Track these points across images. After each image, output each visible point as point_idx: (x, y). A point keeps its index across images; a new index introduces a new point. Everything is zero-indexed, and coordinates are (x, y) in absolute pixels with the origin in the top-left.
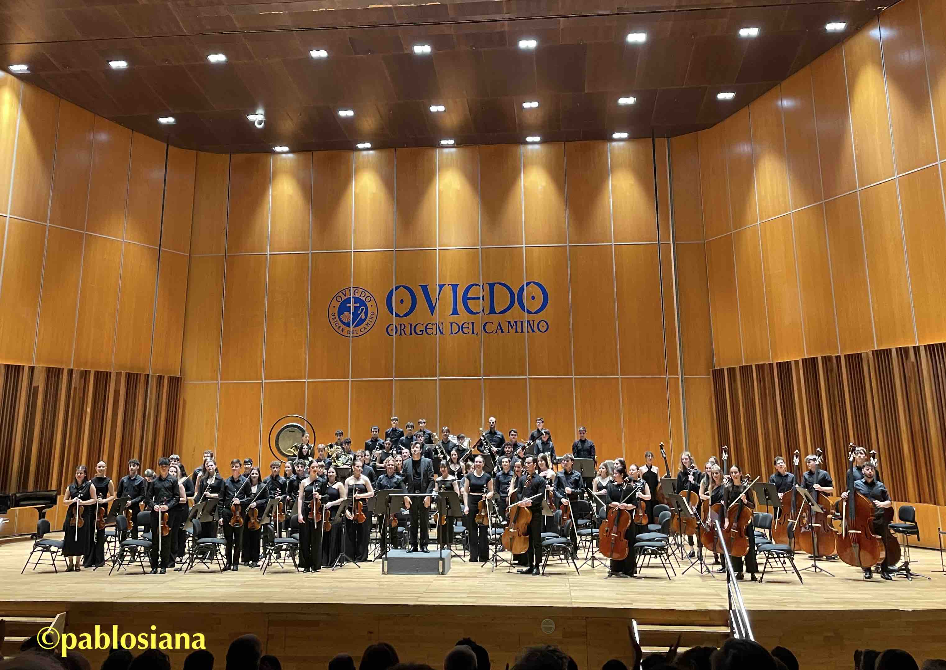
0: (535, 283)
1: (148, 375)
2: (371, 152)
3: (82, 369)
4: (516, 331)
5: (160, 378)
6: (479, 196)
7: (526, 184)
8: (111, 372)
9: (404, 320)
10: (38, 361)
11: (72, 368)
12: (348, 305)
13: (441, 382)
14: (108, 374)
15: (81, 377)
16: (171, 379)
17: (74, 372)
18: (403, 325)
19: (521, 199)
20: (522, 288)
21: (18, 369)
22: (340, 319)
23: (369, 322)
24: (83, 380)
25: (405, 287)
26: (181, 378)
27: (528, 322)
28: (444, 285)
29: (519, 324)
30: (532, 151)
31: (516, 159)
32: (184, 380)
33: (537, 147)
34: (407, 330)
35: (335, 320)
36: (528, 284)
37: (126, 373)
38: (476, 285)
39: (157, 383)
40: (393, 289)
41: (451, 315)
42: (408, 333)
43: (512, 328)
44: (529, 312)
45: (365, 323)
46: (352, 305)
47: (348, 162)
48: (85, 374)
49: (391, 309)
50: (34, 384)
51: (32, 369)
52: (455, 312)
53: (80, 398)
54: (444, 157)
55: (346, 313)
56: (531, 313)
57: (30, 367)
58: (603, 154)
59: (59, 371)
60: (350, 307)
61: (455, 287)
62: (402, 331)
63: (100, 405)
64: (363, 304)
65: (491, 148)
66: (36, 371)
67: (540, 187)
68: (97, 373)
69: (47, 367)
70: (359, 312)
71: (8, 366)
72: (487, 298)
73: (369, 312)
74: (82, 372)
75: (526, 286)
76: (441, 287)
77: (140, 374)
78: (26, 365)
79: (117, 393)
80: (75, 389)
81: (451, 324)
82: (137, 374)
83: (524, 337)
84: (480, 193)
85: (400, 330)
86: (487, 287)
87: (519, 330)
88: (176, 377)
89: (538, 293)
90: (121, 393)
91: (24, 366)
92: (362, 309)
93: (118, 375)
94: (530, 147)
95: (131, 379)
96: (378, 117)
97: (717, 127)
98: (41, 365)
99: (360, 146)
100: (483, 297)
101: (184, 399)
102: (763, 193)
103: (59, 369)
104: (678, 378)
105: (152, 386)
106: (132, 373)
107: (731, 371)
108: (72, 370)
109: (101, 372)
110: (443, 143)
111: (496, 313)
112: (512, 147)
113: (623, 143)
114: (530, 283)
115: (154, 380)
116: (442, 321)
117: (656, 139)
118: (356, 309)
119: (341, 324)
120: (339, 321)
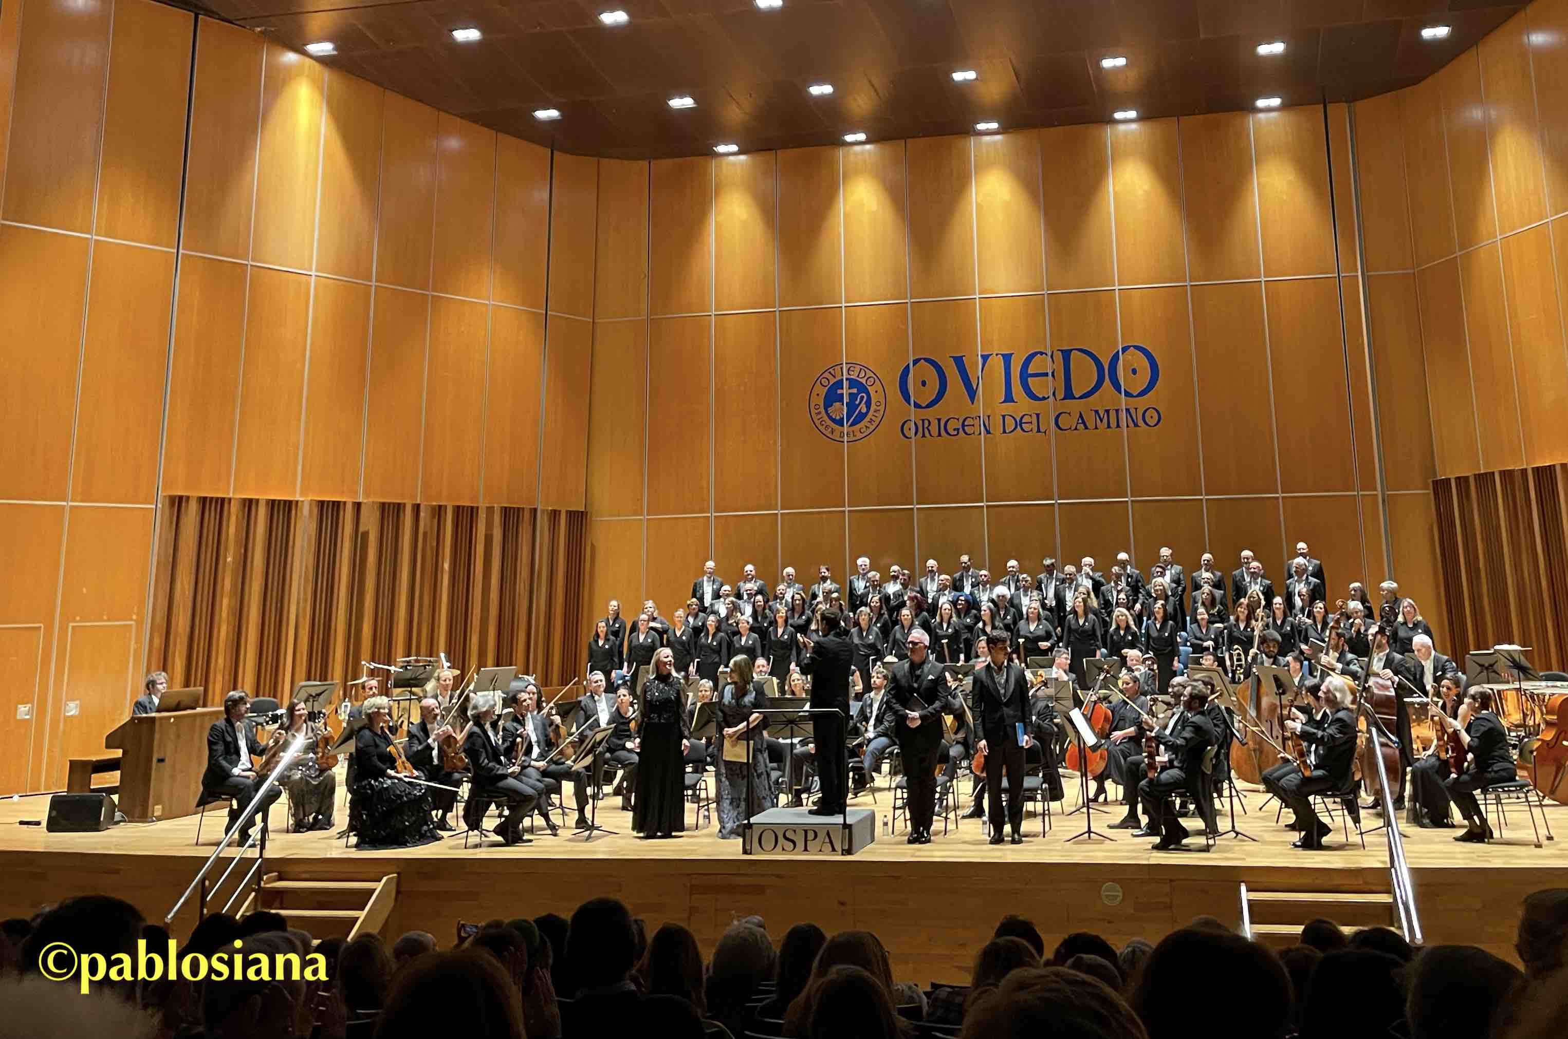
0: (1136, 347)
1: (535, 510)
2: (868, 147)
3: (434, 503)
4: (1109, 427)
6: (1042, 212)
7: (1117, 189)
8: (478, 508)
9: (930, 413)
10: (367, 494)
11: (418, 502)
12: (839, 392)
13: (990, 509)
14: (473, 510)
15: (434, 517)
16: (570, 514)
17: (422, 508)
18: (926, 422)
19: (1109, 213)
20: (1116, 357)
21: (337, 505)
22: (828, 415)
23: (873, 418)
24: (436, 521)
25: (926, 360)
26: (587, 513)
27: (1127, 410)
28: (989, 356)
29: (1113, 414)
30: (1126, 134)
31: (1099, 146)
32: (591, 516)
33: (1134, 126)
34: (934, 429)
35: (819, 416)
36: (1125, 349)
37: (502, 508)
38: (1042, 353)
39: (550, 521)
40: (908, 366)
41: (1004, 402)
42: (935, 432)
43: (1101, 421)
44: (1127, 394)
45: (867, 419)
46: (845, 391)
47: (832, 163)
48: (439, 511)
49: (907, 398)
50: (361, 529)
51: (358, 506)
52: (1009, 398)
53: (432, 548)
54: (984, 151)
55: (837, 404)
56: (1132, 396)
57: (354, 503)
58: (1241, 134)
59: (399, 507)
60: (843, 394)
61: (1007, 358)
62: (926, 431)
63: (464, 561)
64: (862, 388)
65: (1058, 132)
66: (363, 509)
67: (1140, 192)
68: (458, 509)
69: (380, 503)
70: (857, 402)
71: (322, 503)
72: (1061, 375)
73: (873, 402)
74: (433, 508)
75: (1123, 352)
76: (985, 358)
77: (523, 509)
78: (349, 499)
79: (489, 539)
80: (425, 534)
81: (1004, 417)
82: (519, 508)
83: (1122, 432)
84: (1042, 207)
85: (923, 429)
86: (1059, 356)
87: (1113, 423)
88: (578, 512)
89: (1142, 364)
90: (495, 537)
91: (345, 503)
92: (862, 398)
93: (490, 510)
94: (1122, 128)
95: (511, 516)
96: (873, 93)
97: (1430, 80)
98: (371, 500)
99: (849, 138)
100: (1053, 373)
101: (592, 545)
102: (1504, 189)
103: (399, 504)
104: (1376, 495)
105: (542, 527)
106: (510, 508)
107: (1462, 481)
108: (418, 505)
109: (463, 507)
110: (981, 126)
111: (1075, 398)
112: (1093, 130)
113: (1273, 115)
114: (1129, 347)
115: (546, 518)
116: (989, 413)
117: (1329, 106)
118: (852, 397)
119: (829, 422)
120: (826, 418)
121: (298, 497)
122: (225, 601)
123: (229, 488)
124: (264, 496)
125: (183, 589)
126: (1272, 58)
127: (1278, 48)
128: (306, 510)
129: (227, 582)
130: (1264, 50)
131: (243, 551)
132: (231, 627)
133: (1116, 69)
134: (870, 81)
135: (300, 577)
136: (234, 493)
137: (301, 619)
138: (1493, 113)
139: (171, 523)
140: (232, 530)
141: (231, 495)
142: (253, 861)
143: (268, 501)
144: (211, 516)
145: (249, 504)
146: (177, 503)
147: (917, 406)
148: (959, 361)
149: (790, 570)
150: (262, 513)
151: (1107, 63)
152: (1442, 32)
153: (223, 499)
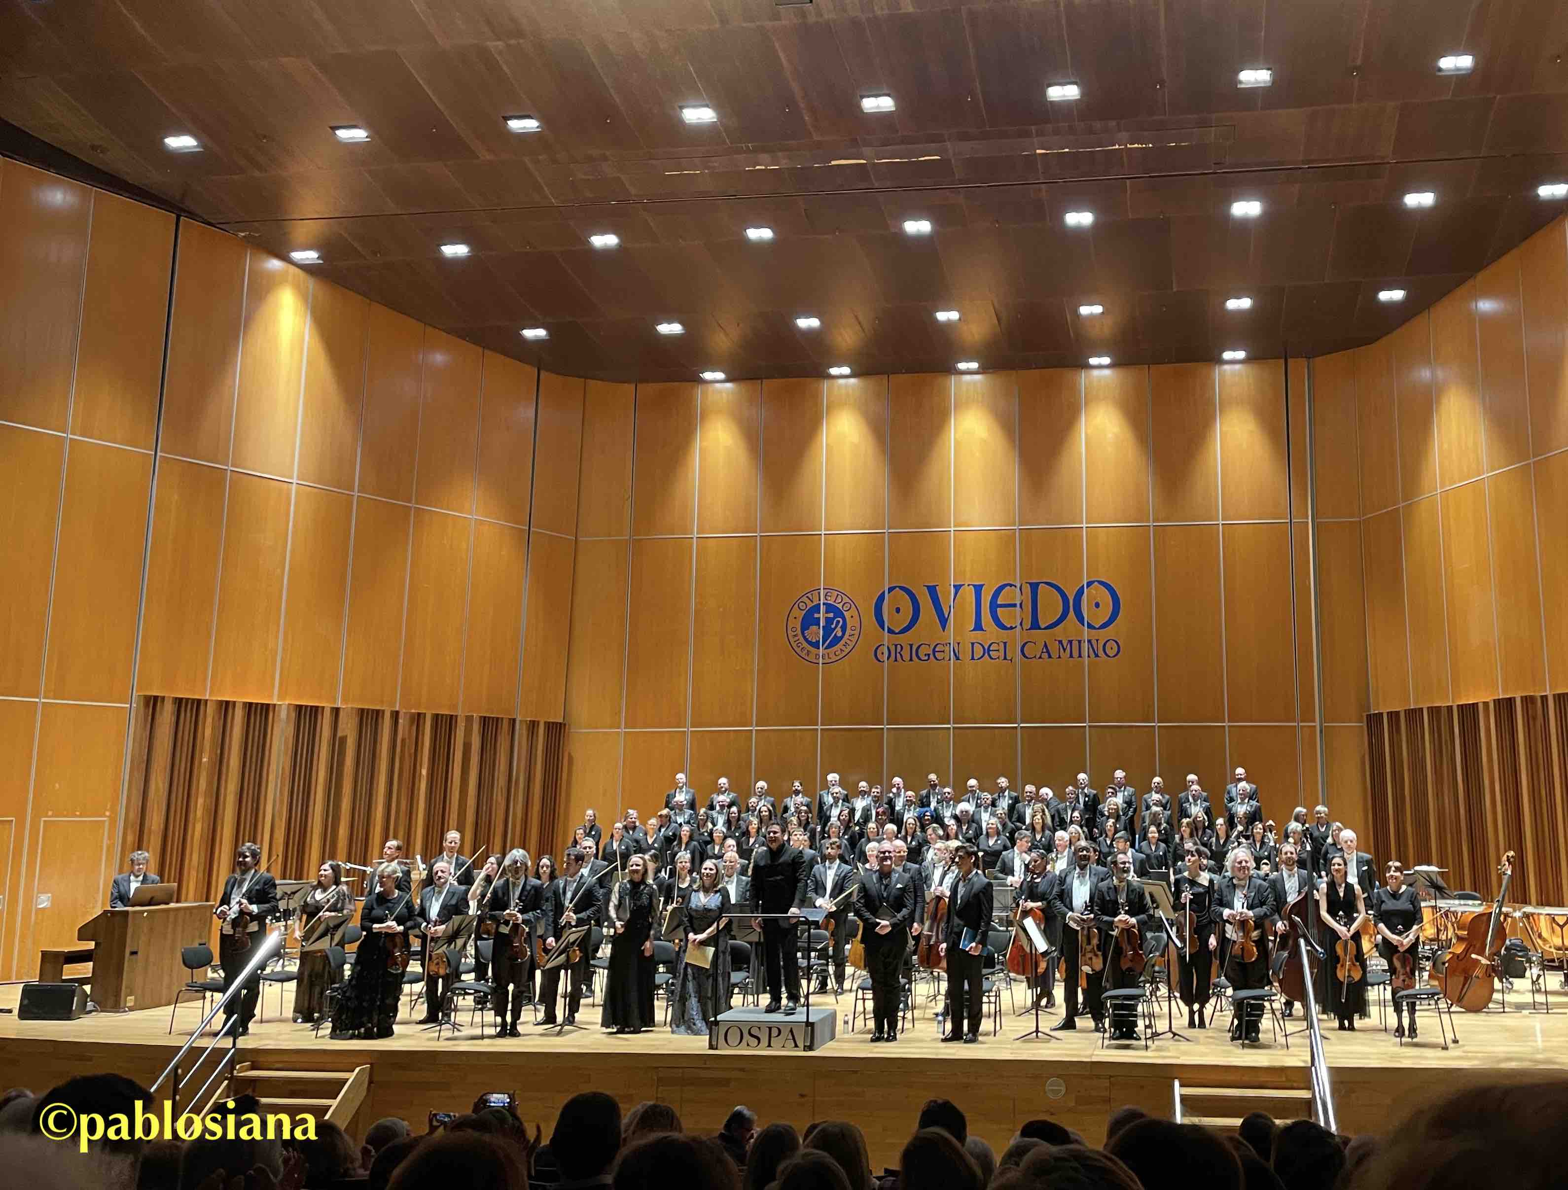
0: (1101, 583)
1: (514, 720)
2: (852, 380)
3: (413, 711)
4: (1071, 656)
5: (533, 726)
6: (1017, 448)
7: (1089, 431)
8: (456, 716)
9: (903, 638)
10: (344, 700)
11: (397, 709)
12: (816, 616)
13: (957, 731)
14: (452, 719)
15: (412, 724)
16: (548, 724)
17: (401, 715)
18: (899, 647)
19: (1080, 454)
20: (1081, 592)
21: (315, 711)
22: (804, 637)
23: (848, 642)
24: (414, 728)
25: (902, 588)
26: (565, 725)
27: (1089, 641)
28: (961, 586)
29: (1075, 644)
30: (1099, 378)
31: (1074, 389)
32: (569, 729)
33: (1105, 373)
34: (906, 654)
35: (796, 638)
36: (1089, 584)
37: (481, 717)
38: (1011, 585)
39: (528, 732)
40: (884, 592)
41: (973, 630)
42: (907, 657)
43: (1064, 650)
44: (1090, 626)
45: (842, 642)
46: (822, 615)
47: (816, 394)
48: (418, 719)
49: (881, 623)
50: (340, 734)
51: (336, 711)
52: (978, 627)
53: (410, 755)
54: (964, 389)
55: (814, 627)
56: (1095, 628)
57: (332, 709)
58: (1208, 383)
59: (378, 714)
60: (819, 618)
61: (978, 589)
62: (898, 655)
63: (442, 767)
64: (839, 613)
65: (1035, 373)
66: (341, 714)
67: (1111, 435)
68: (436, 717)
69: (359, 709)
70: (833, 626)
71: (300, 707)
72: (1028, 605)
73: (849, 627)
74: (412, 715)
75: (1088, 587)
76: (957, 588)
77: (502, 719)
78: (327, 705)
79: (467, 747)
80: (403, 740)
81: (973, 644)
82: (498, 719)
83: (1084, 664)
84: (1017, 443)
85: (895, 653)
86: (1027, 589)
87: (1075, 653)
88: (557, 722)
89: (1106, 598)
90: (473, 747)
91: (323, 708)
92: (838, 622)
93: (469, 719)
94: (1096, 373)
95: (489, 725)
96: (858, 327)
97: (1384, 341)
98: (350, 706)
99: (834, 371)
100: (1021, 604)
101: (569, 754)
102: (1446, 446)
103: (378, 711)
104: (1315, 726)
105: (520, 735)
106: (489, 718)
107: (1394, 716)
108: (397, 713)
109: (442, 715)
110: (962, 366)
111: (1040, 629)
112: (1068, 374)
113: (1237, 367)
114: (1092, 582)
115: (524, 727)
116: (958, 639)
117: (1289, 360)
118: (829, 621)
119: (805, 644)
120: (802, 639)
121: (275, 701)
122: (201, 801)
123: (205, 689)
124: (241, 699)
125: (157, 789)
126: (1240, 313)
127: (1245, 303)
128: (283, 714)
129: (202, 782)
130: (1233, 304)
131: (219, 751)
132: (206, 825)
133: (1092, 317)
134: (856, 317)
135: (277, 778)
136: (210, 695)
137: (277, 819)
138: (1440, 374)
139: (145, 726)
140: (208, 732)
141: (207, 698)
142: (224, 1051)
143: (245, 704)
144: (187, 716)
145: (226, 707)
146: (152, 703)
147: (890, 631)
148: (932, 590)
149: (761, 784)
150: (239, 714)
151: (1085, 310)
152: (1397, 295)
153: (199, 701)
